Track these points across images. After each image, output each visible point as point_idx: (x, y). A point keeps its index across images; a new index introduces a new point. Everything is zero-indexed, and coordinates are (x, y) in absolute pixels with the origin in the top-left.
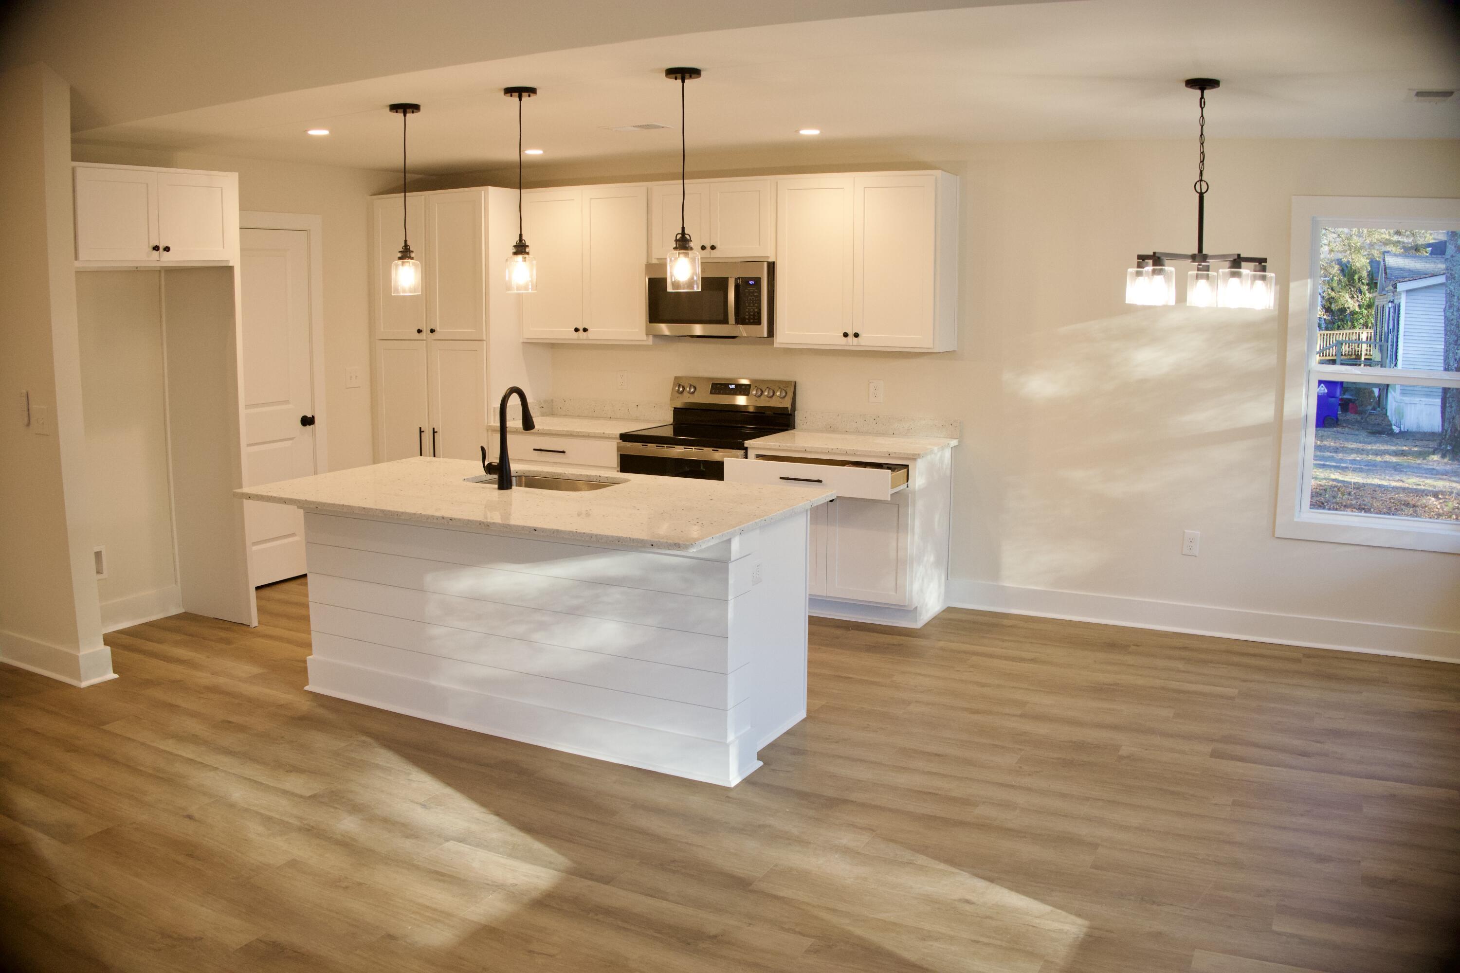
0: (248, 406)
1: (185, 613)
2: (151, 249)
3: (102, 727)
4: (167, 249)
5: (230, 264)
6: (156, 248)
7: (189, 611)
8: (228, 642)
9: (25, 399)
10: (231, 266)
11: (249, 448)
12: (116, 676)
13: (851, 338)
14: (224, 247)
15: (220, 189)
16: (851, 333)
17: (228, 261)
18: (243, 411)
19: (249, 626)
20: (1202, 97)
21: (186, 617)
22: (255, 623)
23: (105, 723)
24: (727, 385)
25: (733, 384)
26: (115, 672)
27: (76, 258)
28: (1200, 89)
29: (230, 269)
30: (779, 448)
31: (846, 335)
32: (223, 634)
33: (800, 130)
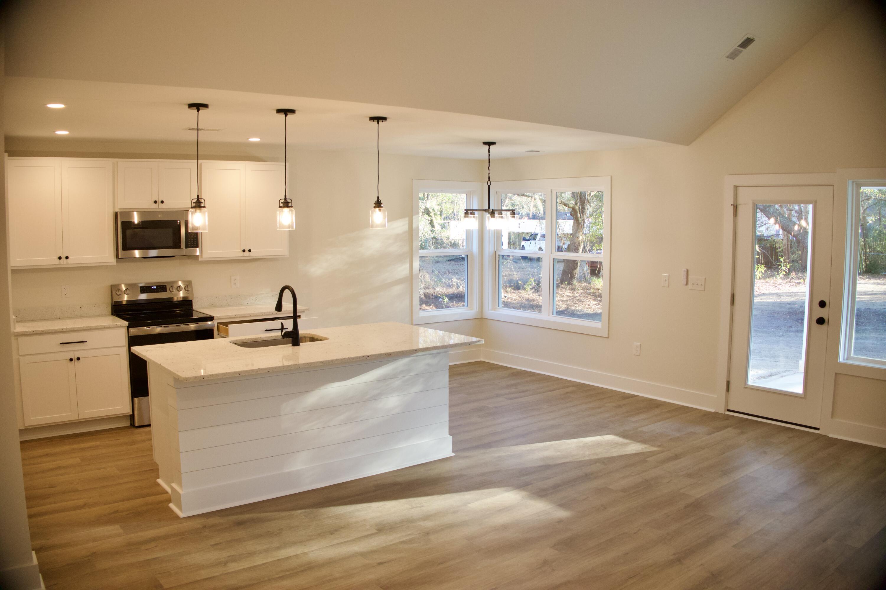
13: (247, 253)
16: (247, 250)
20: (489, 149)
24: (150, 287)
25: (154, 286)
28: (488, 145)
30: (235, 316)
31: (244, 251)
33: (249, 139)
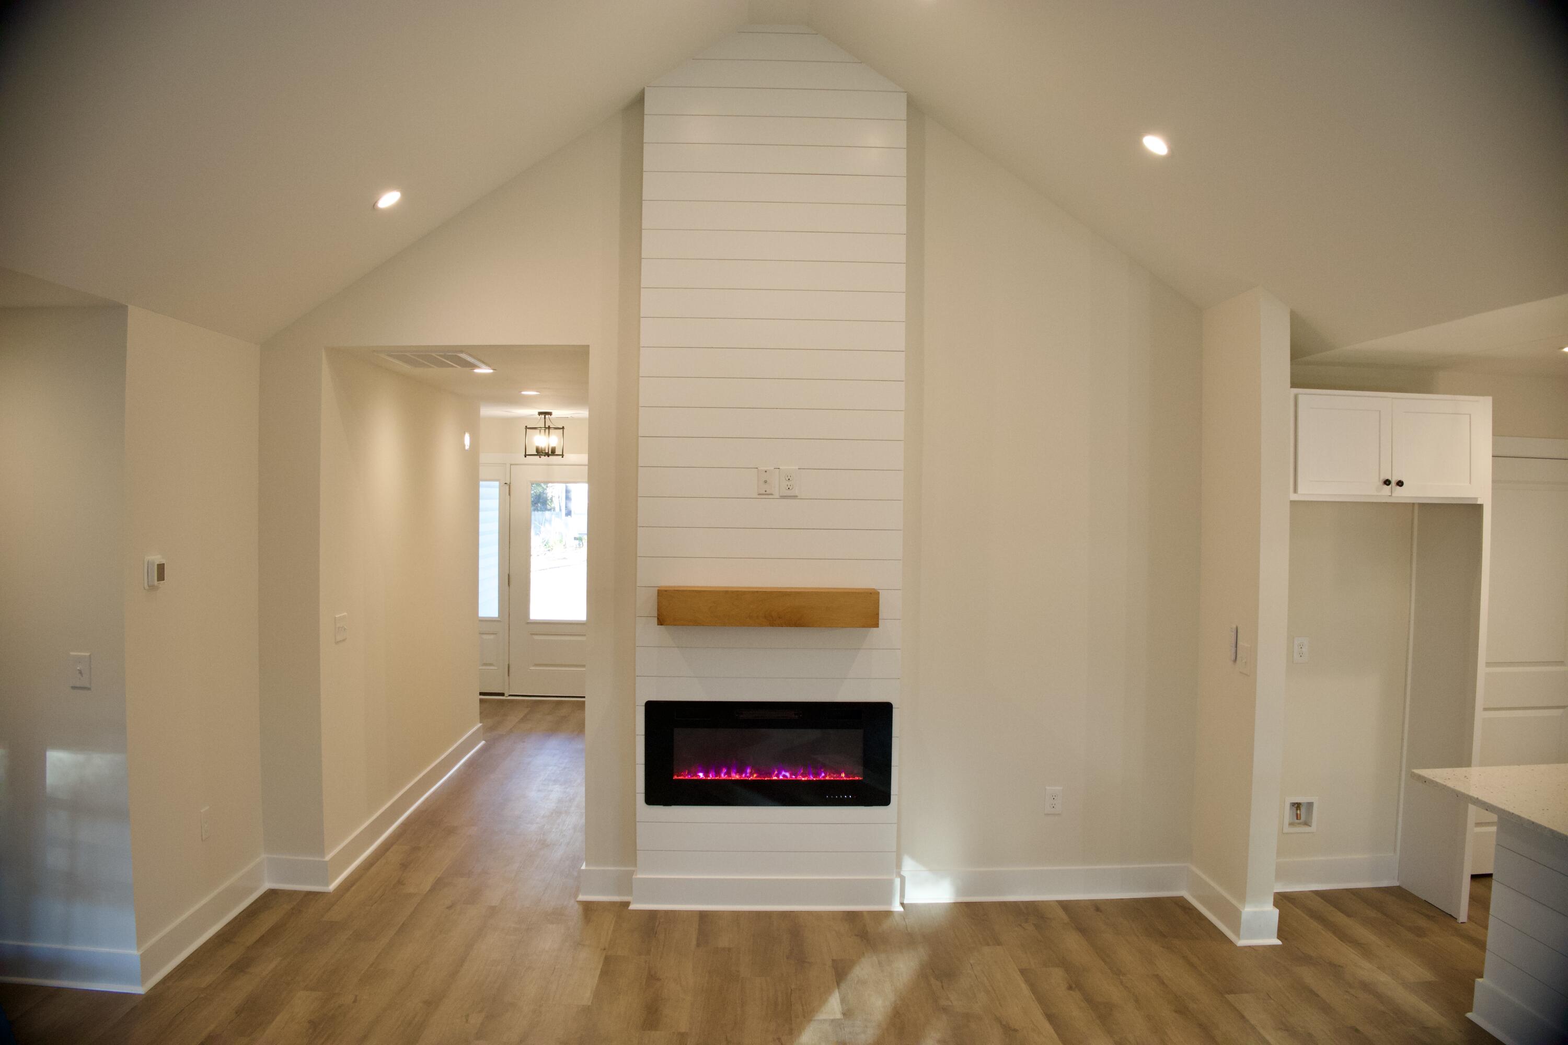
0: (1489, 664)
1: (1399, 887)
2: (1381, 483)
3: (1227, 996)
4: (1400, 484)
5: (1479, 502)
6: (1387, 482)
7: (1404, 887)
8: (1420, 932)
9: (1234, 634)
10: (1480, 505)
11: (1486, 713)
12: (1279, 942)
14: (1470, 483)
15: (1469, 416)
17: (1476, 499)
18: (1482, 671)
19: (1456, 919)
21: (1398, 893)
22: (1463, 917)
23: (1231, 992)
26: (1279, 937)
27: (1295, 491)
29: (1479, 508)
32: (1422, 922)
